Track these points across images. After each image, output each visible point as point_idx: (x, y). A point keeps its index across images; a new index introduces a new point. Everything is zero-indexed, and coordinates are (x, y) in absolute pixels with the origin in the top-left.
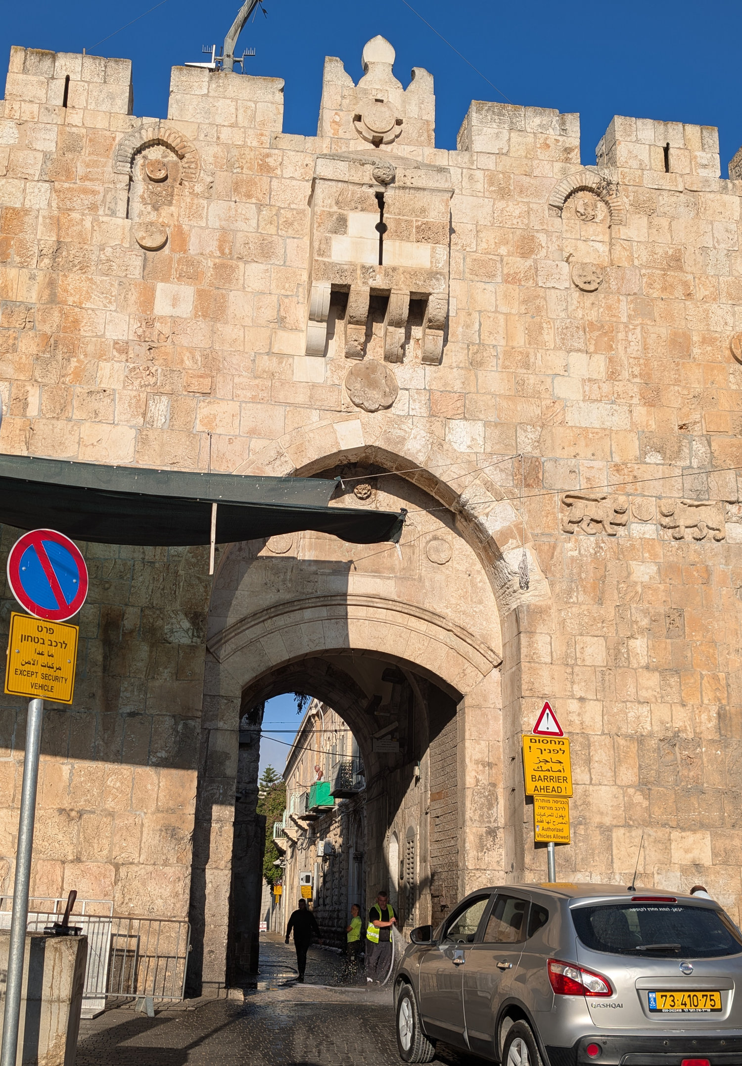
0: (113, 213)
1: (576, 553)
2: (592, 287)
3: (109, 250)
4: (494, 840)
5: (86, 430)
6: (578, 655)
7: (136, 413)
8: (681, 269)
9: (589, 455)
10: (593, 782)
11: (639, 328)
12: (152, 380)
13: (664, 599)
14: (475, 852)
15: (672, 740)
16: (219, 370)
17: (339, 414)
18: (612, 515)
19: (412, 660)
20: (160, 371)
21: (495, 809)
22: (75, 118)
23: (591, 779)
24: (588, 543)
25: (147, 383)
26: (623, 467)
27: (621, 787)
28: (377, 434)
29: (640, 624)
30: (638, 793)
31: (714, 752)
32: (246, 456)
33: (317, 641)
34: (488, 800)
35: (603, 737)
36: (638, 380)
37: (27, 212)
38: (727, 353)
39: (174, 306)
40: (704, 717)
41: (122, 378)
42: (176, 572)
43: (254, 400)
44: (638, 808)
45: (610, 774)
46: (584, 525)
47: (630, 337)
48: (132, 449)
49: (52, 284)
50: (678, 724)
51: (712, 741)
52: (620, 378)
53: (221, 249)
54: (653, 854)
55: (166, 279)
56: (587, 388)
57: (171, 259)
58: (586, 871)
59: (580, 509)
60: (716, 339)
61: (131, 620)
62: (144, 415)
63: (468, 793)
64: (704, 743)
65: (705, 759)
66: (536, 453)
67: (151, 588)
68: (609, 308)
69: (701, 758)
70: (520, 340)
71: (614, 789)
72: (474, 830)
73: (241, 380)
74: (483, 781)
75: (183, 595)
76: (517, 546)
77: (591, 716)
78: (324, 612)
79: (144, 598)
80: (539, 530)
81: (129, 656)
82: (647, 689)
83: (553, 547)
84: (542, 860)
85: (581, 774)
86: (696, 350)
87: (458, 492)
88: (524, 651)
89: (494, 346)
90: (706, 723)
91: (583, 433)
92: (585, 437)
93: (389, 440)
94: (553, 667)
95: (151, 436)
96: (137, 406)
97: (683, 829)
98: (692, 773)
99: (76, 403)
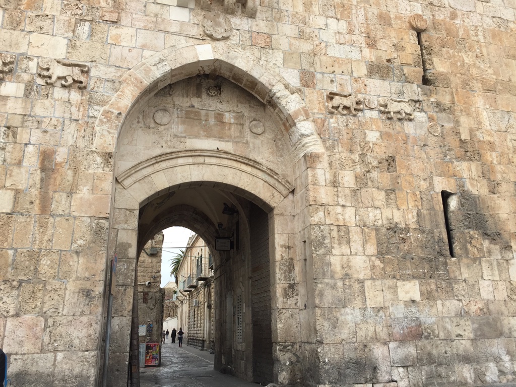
1: (336, 125)
4: (293, 291)
5: (34, 37)
6: (340, 181)
7: (68, 30)
9: (341, 72)
10: (352, 254)
11: (363, 8)
12: (79, 12)
13: (385, 151)
14: (282, 299)
15: (393, 229)
16: (122, 10)
18: (355, 105)
19: (243, 188)
20: (85, 7)
21: (293, 273)
23: (351, 252)
24: (342, 120)
25: (75, 13)
26: (359, 79)
27: (368, 256)
28: (221, 52)
29: (373, 164)
30: (378, 259)
31: (417, 235)
32: (140, 60)
33: (186, 177)
34: (289, 268)
35: (357, 227)
36: (364, 35)
38: (408, 24)
40: (410, 216)
41: (60, 9)
42: (93, 128)
43: (145, 29)
44: (378, 268)
45: (361, 249)
46: (340, 109)
47: (359, 13)
48: (65, 51)
50: (396, 220)
51: (415, 229)
52: (354, 33)
54: (389, 296)
56: (337, 37)
58: (351, 307)
59: (337, 101)
60: (402, 17)
61: (61, 155)
62: (74, 31)
63: (277, 264)
64: (411, 230)
65: (412, 240)
66: (312, 70)
67: (75, 136)
69: (410, 239)
70: (300, 8)
71: (364, 257)
72: (281, 285)
73: (137, 16)
74: (286, 257)
75: (97, 142)
76: (304, 120)
77: (349, 216)
78: (190, 160)
79: (71, 142)
80: (315, 111)
81: (59, 178)
82: (379, 200)
83: (324, 121)
84: (325, 301)
85: (345, 249)
86: (393, 22)
87: (270, 87)
88: (310, 179)
89: (287, 11)
90: (412, 219)
91: (336, 60)
92: (338, 63)
93: (228, 56)
94: (326, 188)
95: (78, 44)
96: (69, 26)
97: (404, 280)
98: (406, 247)
99: (27, 21)
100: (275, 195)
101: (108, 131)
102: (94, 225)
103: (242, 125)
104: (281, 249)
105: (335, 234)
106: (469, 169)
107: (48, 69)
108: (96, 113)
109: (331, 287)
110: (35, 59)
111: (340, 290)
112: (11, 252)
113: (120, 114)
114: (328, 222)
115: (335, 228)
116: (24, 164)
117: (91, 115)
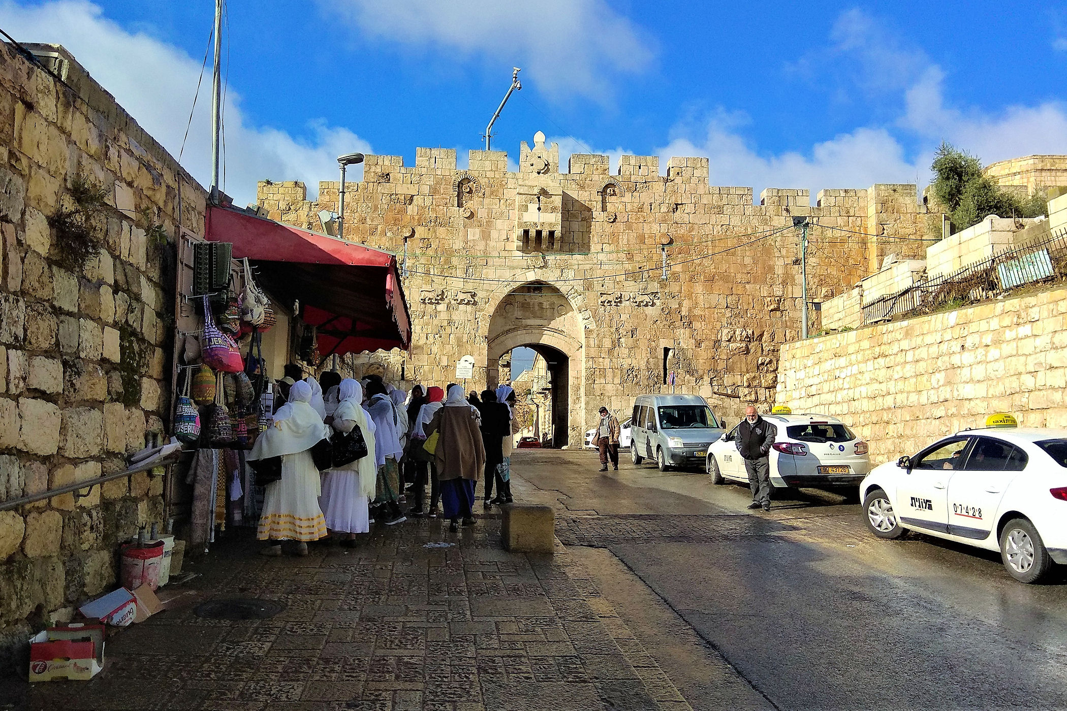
0: (453, 206)
2: (611, 221)
3: (452, 219)
4: (578, 401)
5: (448, 279)
8: (642, 211)
9: (608, 279)
10: (606, 383)
11: (627, 234)
12: (468, 262)
14: (573, 405)
15: (631, 370)
16: (488, 257)
17: (527, 270)
18: (615, 300)
19: (553, 346)
22: (439, 172)
26: (619, 282)
28: (540, 275)
29: (623, 334)
31: (645, 373)
34: (577, 389)
35: (610, 369)
36: (626, 252)
37: (425, 207)
39: (474, 236)
42: (478, 324)
43: (500, 266)
44: (620, 390)
45: (611, 381)
46: (606, 303)
47: (624, 237)
48: (463, 285)
49: (435, 231)
50: (633, 365)
51: (644, 370)
52: (620, 252)
53: (488, 216)
54: (624, 404)
55: (471, 227)
57: (472, 220)
59: (604, 298)
60: (653, 236)
62: (466, 273)
66: (591, 279)
68: (617, 227)
69: (640, 375)
71: (613, 385)
73: (496, 260)
74: (575, 383)
75: (480, 330)
79: (468, 332)
80: (592, 305)
81: (465, 349)
83: (596, 310)
85: (603, 381)
87: (566, 293)
88: (586, 343)
93: (543, 277)
95: (468, 280)
100: (571, 349)
101: (485, 325)
102: (481, 371)
103: (553, 309)
104: (573, 379)
105: (598, 373)
106: (684, 334)
107: (456, 296)
108: (479, 316)
109: (594, 399)
110: (451, 291)
111: (598, 401)
113: (490, 315)
114: (594, 366)
116: (451, 343)
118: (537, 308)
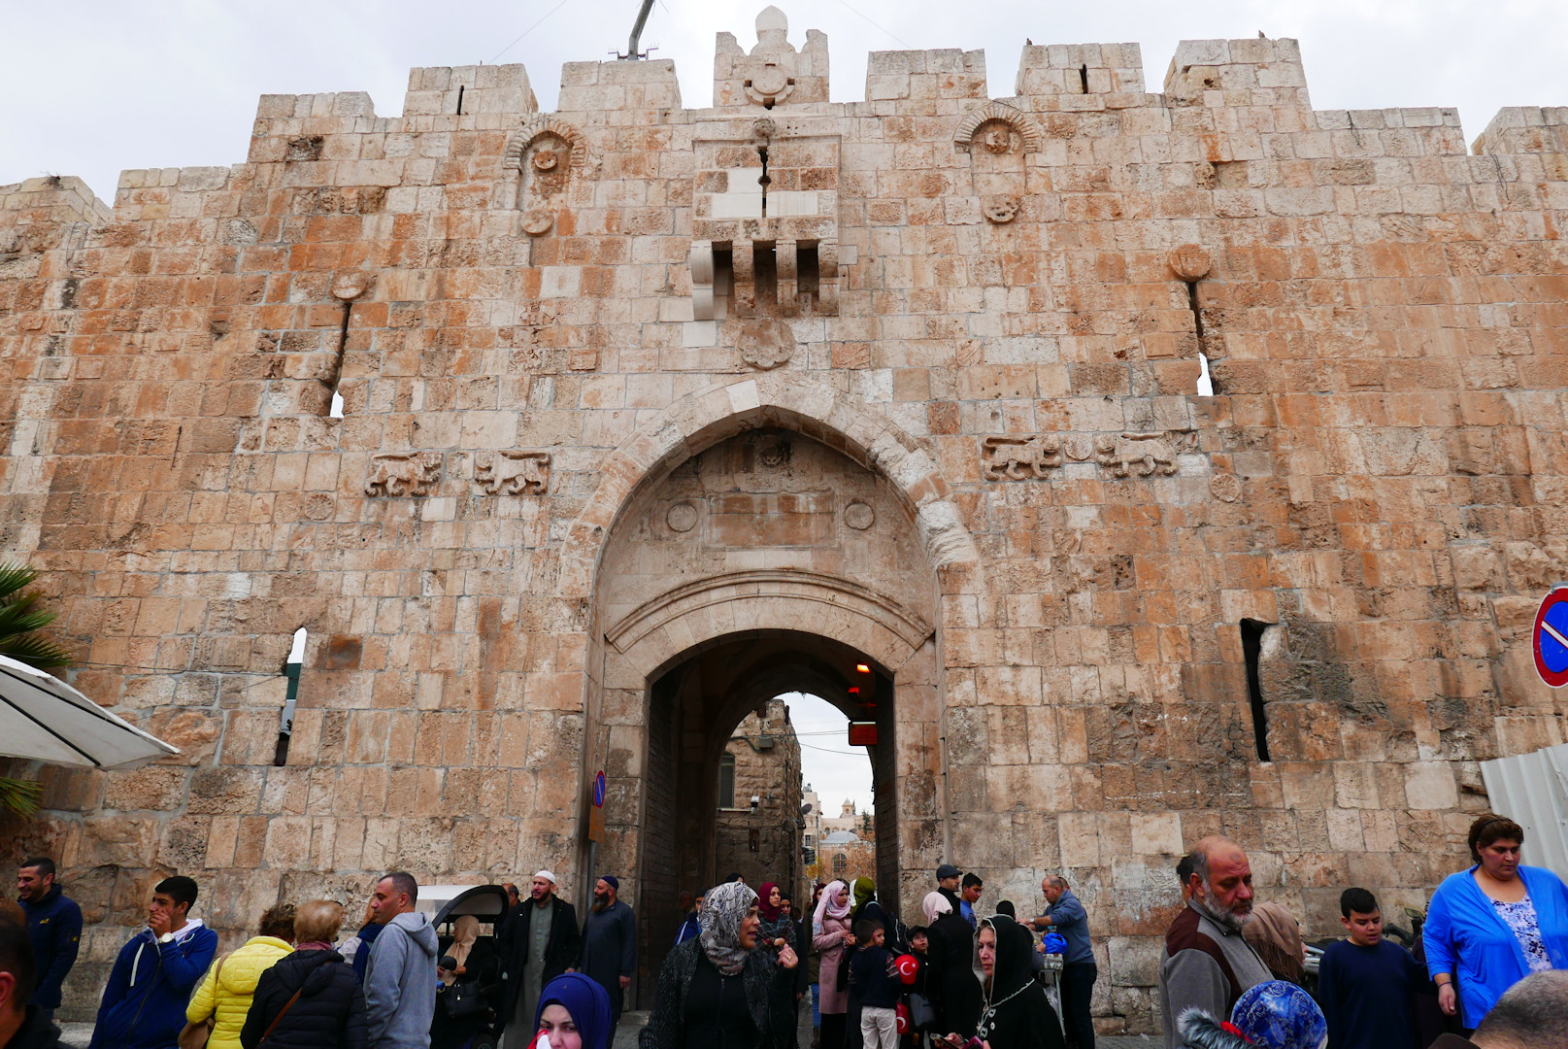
0: (502, 206)
1: (1003, 503)
2: (1006, 219)
3: (496, 242)
4: (932, 835)
5: (468, 419)
6: (1010, 616)
7: (519, 397)
8: (1107, 189)
9: (1013, 393)
10: (1033, 762)
11: (1063, 255)
12: (536, 363)
13: (1109, 545)
14: (910, 850)
15: (1125, 707)
16: (604, 345)
17: (732, 377)
18: (1042, 459)
19: (832, 637)
20: (544, 352)
21: (932, 800)
22: (468, 123)
23: (1030, 758)
24: (1015, 491)
25: (530, 366)
26: (1053, 403)
27: (1067, 765)
28: (774, 392)
29: (1081, 576)
30: (1088, 772)
31: (1179, 718)
32: (631, 429)
33: (727, 624)
34: (924, 790)
35: (1044, 708)
36: (1065, 309)
37: (418, 216)
38: (1166, 270)
39: (560, 287)
40: (1164, 678)
41: (507, 363)
42: (557, 558)
43: (641, 371)
44: (1089, 789)
45: (1052, 751)
46: (1010, 470)
47: (1054, 265)
48: (514, 434)
49: (440, 281)
50: (1133, 686)
51: (1175, 706)
52: (1044, 309)
53: (609, 227)
54: (1110, 844)
55: (552, 262)
56: (1007, 324)
57: (558, 242)
58: (1027, 864)
59: (1003, 454)
60: (1152, 257)
61: (509, 610)
62: (528, 397)
63: (900, 782)
64: (1166, 708)
65: (1169, 729)
66: (952, 398)
67: (529, 577)
68: (1027, 238)
69: (1163, 726)
70: (929, 280)
71: (1058, 768)
72: (909, 825)
73: (628, 352)
74: (918, 769)
75: (564, 581)
76: (936, 500)
77: (1030, 685)
78: (733, 592)
79: (523, 587)
80: (959, 480)
81: (507, 649)
82: (1093, 649)
83: (976, 498)
84: (973, 856)
85: (1018, 753)
86: (1131, 271)
87: (866, 445)
88: (946, 616)
89: (901, 290)
90: (1168, 685)
91: (1004, 371)
92: (1008, 375)
93: (786, 397)
94: (981, 632)
95: (534, 418)
96: (521, 389)
97: (1146, 812)
98: (1153, 745)
99: (459, 393)
100: (897, 646)
101: (581, 562)
102: (559, 724)
103: (831, 513)
104: (908, 753)
105: (997, 723)
106: (1310, 566)
107: (489, 469)
108: (561, 533)
109: (987, 828)
110: (471, 455)
111: (1005, 835)
112: (440, 773)
113: (599, 529)
114: (983, 699)
115: (998, 713)
116: (458, 629)
117: (554, 536)
118: (774, 513)
